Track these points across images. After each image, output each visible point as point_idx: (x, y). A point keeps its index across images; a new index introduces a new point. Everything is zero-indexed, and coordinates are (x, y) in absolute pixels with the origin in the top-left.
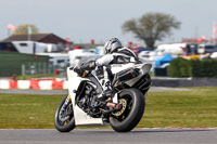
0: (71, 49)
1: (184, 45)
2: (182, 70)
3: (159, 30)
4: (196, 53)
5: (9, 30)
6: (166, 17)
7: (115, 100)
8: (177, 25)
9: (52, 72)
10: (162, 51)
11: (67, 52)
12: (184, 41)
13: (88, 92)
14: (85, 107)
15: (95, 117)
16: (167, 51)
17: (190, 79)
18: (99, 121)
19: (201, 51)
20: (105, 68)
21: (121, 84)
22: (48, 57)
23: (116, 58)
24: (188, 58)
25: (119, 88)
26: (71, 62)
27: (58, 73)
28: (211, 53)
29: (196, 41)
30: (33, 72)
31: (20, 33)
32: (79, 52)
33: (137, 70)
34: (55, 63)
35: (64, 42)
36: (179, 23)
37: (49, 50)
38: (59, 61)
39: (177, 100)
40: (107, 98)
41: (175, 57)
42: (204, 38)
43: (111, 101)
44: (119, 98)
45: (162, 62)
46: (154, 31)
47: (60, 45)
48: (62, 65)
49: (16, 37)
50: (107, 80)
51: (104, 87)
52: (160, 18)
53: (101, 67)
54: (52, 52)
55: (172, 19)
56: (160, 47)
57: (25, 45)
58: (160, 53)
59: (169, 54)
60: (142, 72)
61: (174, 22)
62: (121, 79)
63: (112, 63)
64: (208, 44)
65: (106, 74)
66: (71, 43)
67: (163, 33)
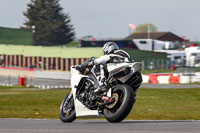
0: (188, 47)
5: (130, 29)
7: (109, 94)
9: (169, 67)
11: (184, 49)
13: (87, 88)
14: (84, 100)
15: (92, 109)
18: (95, 113)
20: (101, 66)
21: (115, 80)
22: (166, 54)
23: (112, 58)
25: (113, 83)
26: (187, 59)
27: (175, 68)
30: (151, 67)
31: (140, 32)
32: (194, 49)
33: (129, 69)
34: (172, 59)
35: (181, 40)
37: (167, 47)
38: (176, 58)
40: (102, 92)
43: (106, 95)
44: (112, 92)
47: (177, 42)
48: (179, 61)
49: (136, 36)
50: (103, 77)
53: (98, 66)
54: (170, 49)
57: (145, 42)
60: (133, 70)
62: (115, 76)
63: (108, 62)
65: (102, 72)
66: (187, 41)
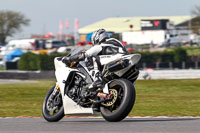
1: (33, 41)
2: (31, 63)
3: (10, 26)
4: (44, 48)
6: (16, 15)
7: (106, 90)
8: (26, 23)
10: (13, 46)
12: (33, 37)
13: (77, 82)
14: (75, 97)
16: (17, 46)
17: (38, 72)
19: (49, 46)
20: (94, 59)
21: (111, 74)
24: (37, 52)
28: (58, 48)
29: (44, 37)
36: (28, 20)
39: (27, 92)
41: (25, 51)
42: (51, 34)
43: (102, 92)
45: (13, 57)
46: (5, 27)
50: (97, 71)
51: (94, 78)
52: (11, 16)
53: (90, 58)
55: (22, 17)
56: (11, 43)
58: (11, 48)
59: (19, 49)
60: (132, 63)
61: (24, 19)
62: (110, 70)
64: (55, 40)
65: (96, 65)
67: (14, 29)
